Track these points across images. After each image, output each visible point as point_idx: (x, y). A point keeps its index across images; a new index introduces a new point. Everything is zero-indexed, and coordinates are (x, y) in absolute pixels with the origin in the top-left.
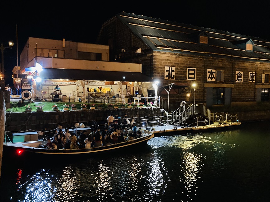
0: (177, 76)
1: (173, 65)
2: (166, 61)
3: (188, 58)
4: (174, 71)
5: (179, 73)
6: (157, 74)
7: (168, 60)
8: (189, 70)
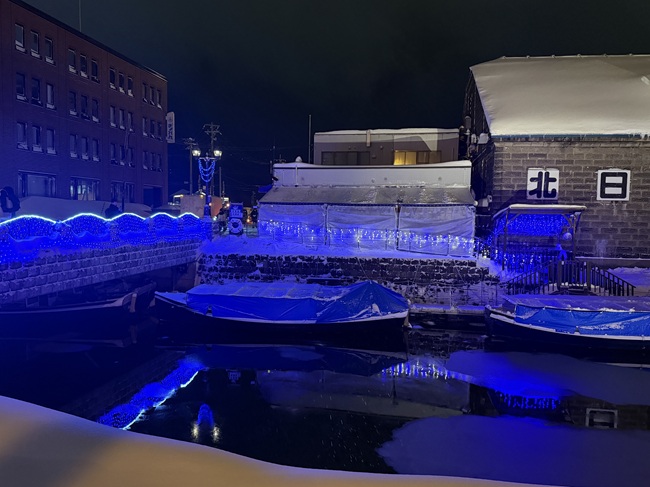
0: (566, 189)
1: (555, 165)
2: (533, 158)
3: (602, 145)
4: (554, 180)
5: (572, 184)
6: (504, 189)
7: (537, 155)
8: (604, 176)
